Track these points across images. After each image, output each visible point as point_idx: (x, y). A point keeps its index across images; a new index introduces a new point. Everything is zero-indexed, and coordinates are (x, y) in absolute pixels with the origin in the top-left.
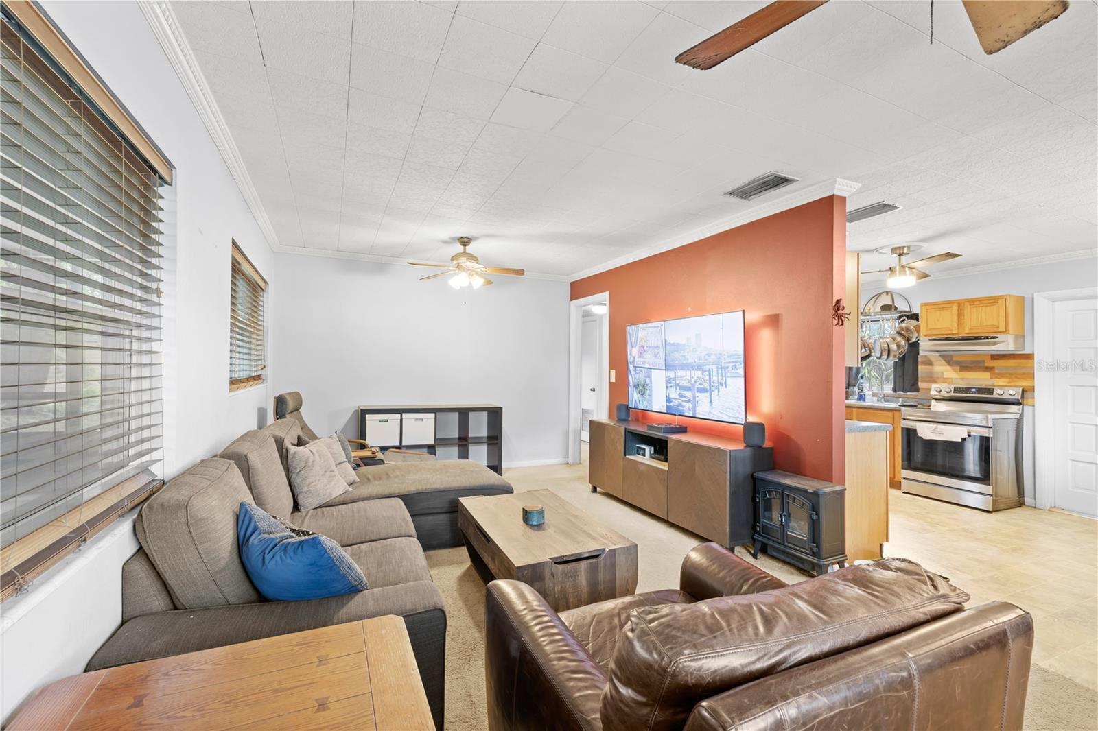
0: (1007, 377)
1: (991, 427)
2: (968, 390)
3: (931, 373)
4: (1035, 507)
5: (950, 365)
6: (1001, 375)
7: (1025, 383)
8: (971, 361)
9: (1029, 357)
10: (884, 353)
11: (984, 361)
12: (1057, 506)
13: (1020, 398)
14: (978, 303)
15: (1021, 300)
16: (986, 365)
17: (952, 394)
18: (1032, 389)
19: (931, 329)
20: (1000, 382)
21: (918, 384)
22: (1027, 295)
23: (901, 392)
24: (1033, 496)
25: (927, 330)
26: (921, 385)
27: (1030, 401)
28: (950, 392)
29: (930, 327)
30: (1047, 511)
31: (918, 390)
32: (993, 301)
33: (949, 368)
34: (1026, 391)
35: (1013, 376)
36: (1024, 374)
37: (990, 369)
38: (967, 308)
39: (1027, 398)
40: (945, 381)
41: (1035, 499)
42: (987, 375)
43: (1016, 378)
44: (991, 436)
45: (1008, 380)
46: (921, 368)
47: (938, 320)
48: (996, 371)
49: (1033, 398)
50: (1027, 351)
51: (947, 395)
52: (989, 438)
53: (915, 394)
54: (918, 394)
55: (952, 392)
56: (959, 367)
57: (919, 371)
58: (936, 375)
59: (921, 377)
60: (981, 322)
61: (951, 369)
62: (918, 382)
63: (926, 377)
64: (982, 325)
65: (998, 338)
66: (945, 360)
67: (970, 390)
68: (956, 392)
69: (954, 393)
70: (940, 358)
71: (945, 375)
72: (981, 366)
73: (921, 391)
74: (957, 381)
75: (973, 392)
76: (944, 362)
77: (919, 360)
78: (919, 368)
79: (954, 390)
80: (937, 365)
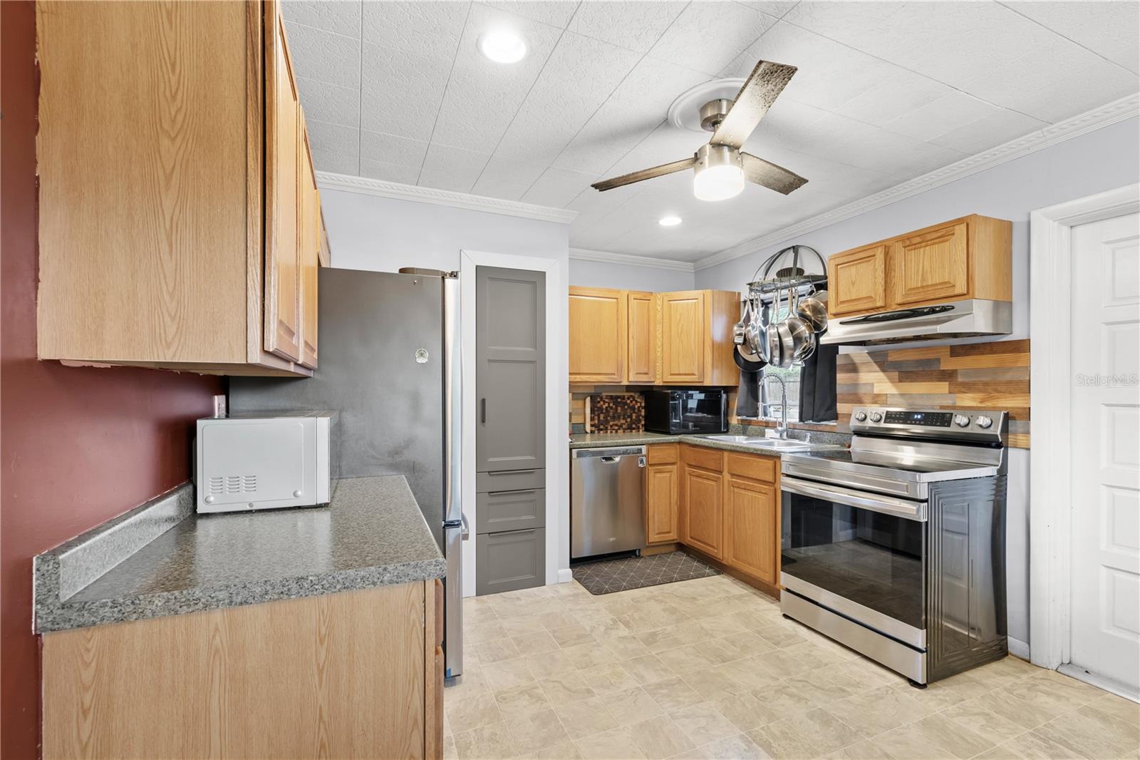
0: (979, 391)
1: (926, 501)
2: (907, 417)
3: (856, 385)
4: (1029, 662)
5: (883, 370)
6: (968, 387)
7: (1011, 402)
8: (917, 361)
9: (1022, 347)
10: (774, 354)
11: (938, 360)
12: (1073, 661)
13: (998, 433)
14: (918, 240)
15: (1005, 229)
16: (943, 367)
17: (881, 424)
18: (1026, 414)
19: (843, 302)
20: (968, 400)
21: (836, 405)
22: (1016, 217)
23: (811, 422)
24: (1026, 639)
25: (837, 305)
26: (841, 408)
27: (1021, 438)
28: (879, 421)
29: (842, 298)
30: (1052, 673)
31: (835, 417)
32: (943, 232)
33: (881, 375)
34: (1014, 418)
35: (989, 387)
36: (1009, 382)
37: (948, 376)
38: (899, 253)
39: (1015, 433)
40: (877, 399)
41: (1029, 643)
42: (943, 387)
43: (997, 391)
44: (923, 520)
45: (980, 395)
46: (841, 377)
47: (853, 284)
48: (960, 379)
49: (1028, 433)
50: (1017, 335)
51: (874, 426)
52: (919, 524)
53: (832, 423)
54: (835, 424)
55: (883, 421)
56: (897, 373)
57: (837, 382)
58: (862, 391)
59: (841, 394)
60: (923, 279)
61: (885, 378)
62: (836, 403)
63: (848, 394)
64: (925, 284)
65: (953, 308)
66: (875, 362)
67: (911, 418)
68: (888, 420)
69: (885, 422)
70: (869, 359)
71: (876, 391)
72: (934, 371)
73: (840, 419)
74: (890, 401)
75: (917, 420)
76: (874, 364)
77: (837, 363)
78: (837, 378)
79: (886, 418)
80: (865, 372)
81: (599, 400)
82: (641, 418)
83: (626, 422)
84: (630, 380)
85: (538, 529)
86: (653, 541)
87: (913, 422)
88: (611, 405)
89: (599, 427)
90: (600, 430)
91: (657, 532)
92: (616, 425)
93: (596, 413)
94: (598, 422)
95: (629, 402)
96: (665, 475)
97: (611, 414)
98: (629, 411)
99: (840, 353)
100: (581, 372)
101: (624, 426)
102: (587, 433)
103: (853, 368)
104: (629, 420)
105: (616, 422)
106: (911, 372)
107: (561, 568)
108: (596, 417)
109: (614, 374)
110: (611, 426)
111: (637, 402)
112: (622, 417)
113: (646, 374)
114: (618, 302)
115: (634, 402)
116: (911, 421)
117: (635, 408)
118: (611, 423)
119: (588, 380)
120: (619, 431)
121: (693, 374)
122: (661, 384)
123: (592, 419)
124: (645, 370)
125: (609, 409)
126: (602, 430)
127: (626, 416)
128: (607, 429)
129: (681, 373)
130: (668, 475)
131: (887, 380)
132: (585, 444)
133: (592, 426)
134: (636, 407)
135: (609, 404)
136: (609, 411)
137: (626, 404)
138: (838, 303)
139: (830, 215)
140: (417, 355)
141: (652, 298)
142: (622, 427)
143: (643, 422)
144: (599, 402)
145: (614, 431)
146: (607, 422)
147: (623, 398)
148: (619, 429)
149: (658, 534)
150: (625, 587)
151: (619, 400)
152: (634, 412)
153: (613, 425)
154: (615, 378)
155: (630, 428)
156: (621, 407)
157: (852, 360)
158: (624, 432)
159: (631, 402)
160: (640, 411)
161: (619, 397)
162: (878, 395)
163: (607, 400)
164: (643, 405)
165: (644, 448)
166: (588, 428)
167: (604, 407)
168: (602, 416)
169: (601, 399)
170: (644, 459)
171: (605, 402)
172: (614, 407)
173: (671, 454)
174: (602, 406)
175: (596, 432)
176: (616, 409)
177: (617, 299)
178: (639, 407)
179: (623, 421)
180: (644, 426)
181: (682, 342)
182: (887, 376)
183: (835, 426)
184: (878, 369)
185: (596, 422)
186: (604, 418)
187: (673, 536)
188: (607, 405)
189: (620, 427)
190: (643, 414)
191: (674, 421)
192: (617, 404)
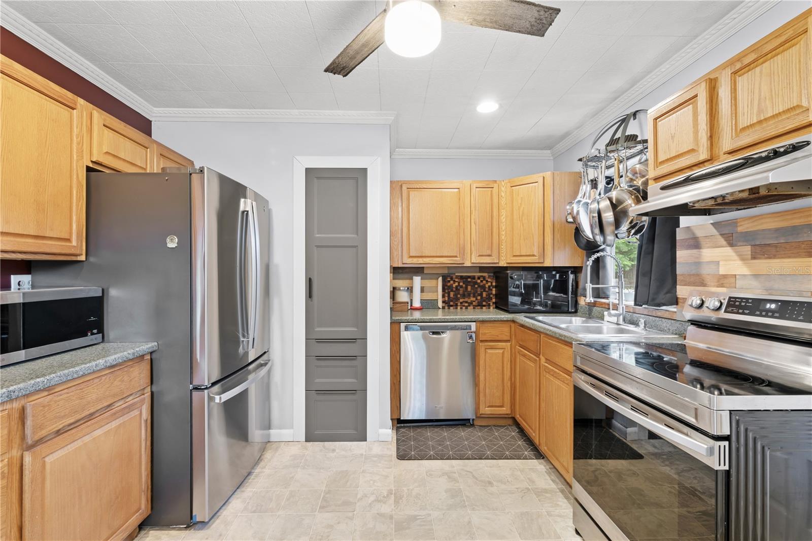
1: (725, 438)
2: (755, 306)
3: (698, 264)
5: (731, 245)
8: (777, 229)
14: (752, 57)
17: (722, 314)
19: (663, 162)
21: (676, 287)
23: (646, 306)
25: (656, 166)
26: (682, 291)
28: (719, 308)
29: (662, 157)
31: (675, 301)
32: (789, 33)
33: (728, 251)
40: (723, 281)
44: (720, 467)
46: (682, 255)
47: (672, 138)
51: (713, 317)
53: (672, 308)
54: (675, 310)
55: (724, 308)
56: (749, 248)
57: (678, 260)
58: (706, 271)
59: (682, 275)
60: (760, 111)
61: (733, 254)
62: (676, 285)
63: (690, 275)
64: (762, 118)
65: (808, 143)
66: (721, 235)
67: (761, 308)
68: (730, 309)
69: (726, 311)
70: (714, 231)
71: (722, 271)
72: (803, 242)
73: (680, 304)
74: (739, 283)
75: (770, 310)
76: (720, 237)
77: (677, 238)
78: (677, 254)
79: (728, 305)
80: (709, 247)
81: (449, 280)
82: (491, 296)
83: (477, 299)
84: (473, 262)
85: (359, 392)
86: (483, 413)
87: (764, 313)
88: (461, 284)
89: (450, 303)
90: (449, 306)
91: (488, 405)
92: (466, 302)
93: (447, 291)
94: (448, 299)
95: (479, 281)
96: (497, 351)
97: (461, 292)
98: (479, 290)
99: (681, 226)
100: (424, 255)
101: (474, 303)
102: (440, 308)
103: (695, 243)
104: (479, 298)
105: (466, 300)
106: (769, 245)
107: (382, 426)
108: (446, 295)
109: (456, 257)
110: (461, 303)
111: (487, 281)
112: (472, 295)
113: (489, 256)
114: (459, 191)
115: (484, 282)
116: (761, 311)
117: (486, 288)
118: (461, 300)
119: (431, 262)
120: (469, 308)
121: (533, 255)
122: (505, 265)
123: (443, 296)
124: (489, 252)
125: (459, 288)
126: (452, 306)
127: (476, 295)
128: (457, 305)
129: (522, 254)
130: (501, 351)
131: (736, 258)
132: (412, 319)
133: (443, 302)
134: (487, 286)
135: (459, 283)
136: (459, 290)
137: (476, 283)
138: (658, 164)
139: (668, 66)
140: (168, 240)
141: (496, 186)
142: (472, 304)
143: (494, 300)
144: (449, 281)
145: (464, 308)
146: (458, 299)
147: (474, 278)
148: (469, 306)
149: (489, 406)
150: (431, 456)
151: (469, 280)
152: (485, 291)
153: (464, 302)
154: (458, 260)
155: (480, 305)
156: (471, 286)
157: (693, 234)
158: (474, 308)
159: (482, 281)
160: (492, 290)
161: (469, 277)
162: (725, 276)
163: (456, 280)
164: (494, 284)
165: (473, 325)
166: (440, 304)
167: (454, 286)
168: (452, 294)
169: (452, 279)
170: (474, 335)
171: (455, 282)
172: (464, 286)
173: (504, 331)
174: (452, 285)
175: (446, 307)
176: (466, 288)
177: (459, 189)
178: (489, 286)
179: (474, 299)
180: (495, 303)
181: (523, 225)
182: (736, 252)
183: (675, 312)
184: (724, 243)
185: (447, 299)
186: (454, 295)
187: (505, 410)
188: (457, 284)
189: (470, 304)
190: (494, 292)
191: (535, 299)
192: (467, 283)
